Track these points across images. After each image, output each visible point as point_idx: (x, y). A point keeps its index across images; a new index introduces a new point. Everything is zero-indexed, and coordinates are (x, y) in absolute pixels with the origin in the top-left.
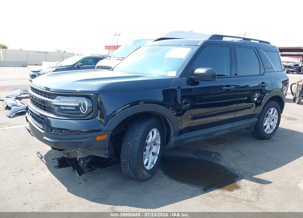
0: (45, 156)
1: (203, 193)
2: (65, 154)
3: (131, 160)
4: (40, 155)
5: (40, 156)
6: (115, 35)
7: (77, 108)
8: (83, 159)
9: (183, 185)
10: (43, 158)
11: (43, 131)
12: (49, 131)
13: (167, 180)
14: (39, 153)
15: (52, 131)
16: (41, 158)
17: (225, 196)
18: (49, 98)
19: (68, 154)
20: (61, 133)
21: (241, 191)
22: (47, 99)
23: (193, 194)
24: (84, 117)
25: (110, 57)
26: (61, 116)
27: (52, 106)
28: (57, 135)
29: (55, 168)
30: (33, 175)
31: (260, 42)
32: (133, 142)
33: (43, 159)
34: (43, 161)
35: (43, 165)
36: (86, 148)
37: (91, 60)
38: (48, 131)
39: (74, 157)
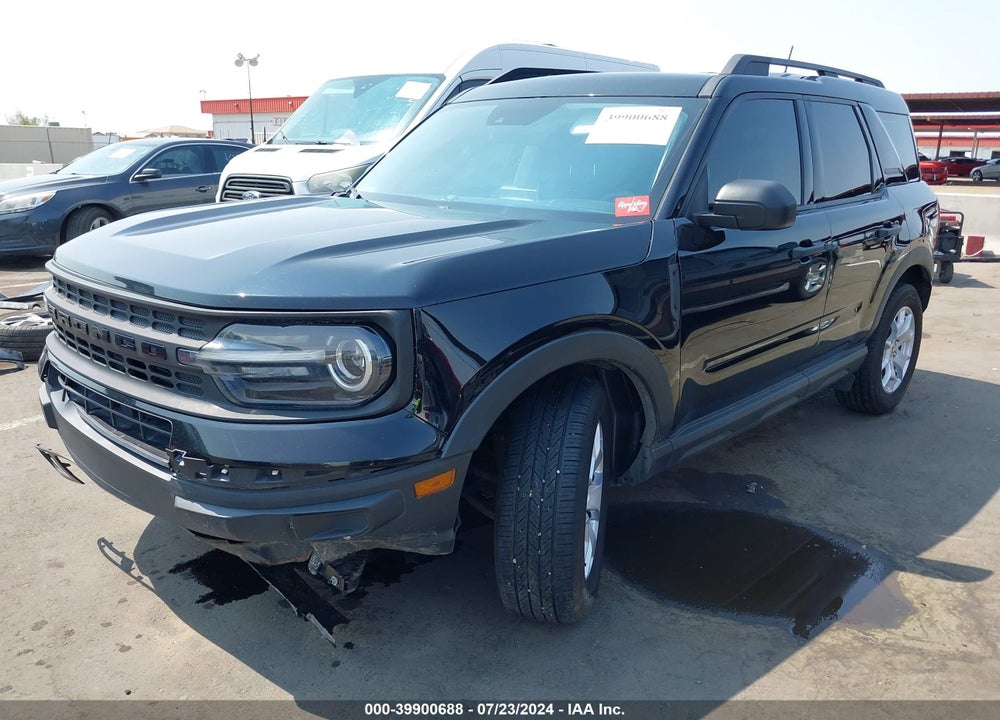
0: (139, 552)
1: (800, 646)
2: (254, 551)
3: (543, 558)
4: (117, 552)
5: (119, 560)
6: (239, 63)
7: (318, 370)
8: (337, 565)
9: (713, 619)
10: (134, 565)
11: (166, 477)
12: (202, 477)
13: (648, 607)
14: (110, 545)
15: (216, 472)
16: (126, 566)
17: (882, 649)
18: (180, 332)
19: (265, 552)
20: (263, 482)
21: (919, 620)
22: (174, 339)
23: (771, 653)
24: (359, 409)
25: (270, 142)
26: (247, 407)
27: (206, 369)
28: (247, 490)
29: (206, 607)
30: (125, 649)
31: (860, 79)
32: (547, 490)
33: (136, 572)
34: (139, 579)
35: (145, 600)
36: (375, 529)
37: (189, 153)
38: (198, 476)
39: (293, 560)
